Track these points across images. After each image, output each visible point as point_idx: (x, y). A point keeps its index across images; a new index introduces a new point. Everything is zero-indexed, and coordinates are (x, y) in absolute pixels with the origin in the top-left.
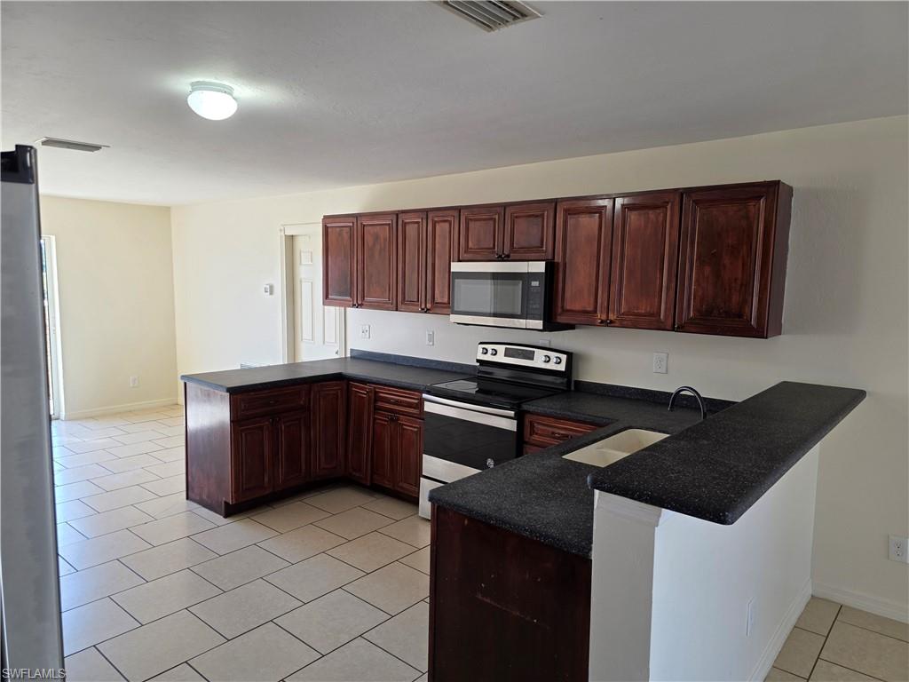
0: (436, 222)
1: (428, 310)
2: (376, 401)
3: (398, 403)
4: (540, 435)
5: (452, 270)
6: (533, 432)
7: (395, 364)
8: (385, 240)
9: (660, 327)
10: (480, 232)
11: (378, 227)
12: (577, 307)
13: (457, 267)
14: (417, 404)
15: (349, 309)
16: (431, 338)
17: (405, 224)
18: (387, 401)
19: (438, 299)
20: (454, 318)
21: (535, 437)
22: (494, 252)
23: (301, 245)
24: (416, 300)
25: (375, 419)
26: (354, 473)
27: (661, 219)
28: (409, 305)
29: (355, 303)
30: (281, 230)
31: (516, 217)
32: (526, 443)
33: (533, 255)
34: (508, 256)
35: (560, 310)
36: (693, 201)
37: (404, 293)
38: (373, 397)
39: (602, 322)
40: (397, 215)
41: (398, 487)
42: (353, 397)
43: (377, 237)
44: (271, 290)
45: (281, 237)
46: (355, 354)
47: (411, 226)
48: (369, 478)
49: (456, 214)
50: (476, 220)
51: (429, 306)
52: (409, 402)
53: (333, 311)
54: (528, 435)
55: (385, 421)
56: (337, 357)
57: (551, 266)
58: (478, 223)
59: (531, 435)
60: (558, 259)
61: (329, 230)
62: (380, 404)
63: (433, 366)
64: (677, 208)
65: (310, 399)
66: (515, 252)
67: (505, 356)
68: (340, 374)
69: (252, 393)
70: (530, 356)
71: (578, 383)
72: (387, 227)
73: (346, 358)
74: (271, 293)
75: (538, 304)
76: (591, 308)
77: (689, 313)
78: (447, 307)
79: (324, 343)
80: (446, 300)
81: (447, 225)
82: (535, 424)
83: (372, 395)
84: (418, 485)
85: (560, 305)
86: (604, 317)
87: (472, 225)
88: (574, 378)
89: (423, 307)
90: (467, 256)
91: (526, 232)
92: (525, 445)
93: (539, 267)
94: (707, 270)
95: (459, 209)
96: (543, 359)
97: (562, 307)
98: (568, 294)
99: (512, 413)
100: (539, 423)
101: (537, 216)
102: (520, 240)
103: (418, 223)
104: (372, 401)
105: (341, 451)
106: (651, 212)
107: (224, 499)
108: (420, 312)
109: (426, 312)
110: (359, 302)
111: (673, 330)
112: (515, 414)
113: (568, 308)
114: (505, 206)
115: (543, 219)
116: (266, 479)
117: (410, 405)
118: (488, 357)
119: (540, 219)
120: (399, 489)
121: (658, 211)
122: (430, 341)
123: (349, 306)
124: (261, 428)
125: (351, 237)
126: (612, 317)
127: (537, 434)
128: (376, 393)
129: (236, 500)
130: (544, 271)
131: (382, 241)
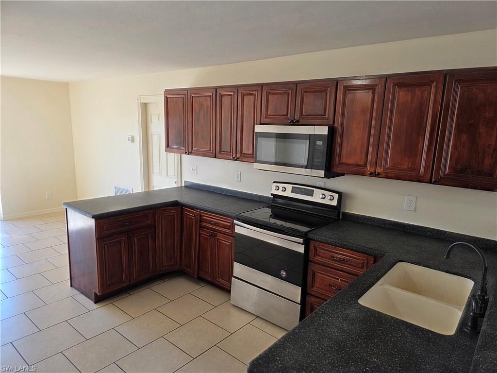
0: (244, 95)
1: (237, 158)
2: (201, 221)
3: (216, 224)
4: (321, 256)
5: (256, 131)
6: (316, 254)
7: (214, 193)
8: (207, 107)
9: (420, 180)
10: (276, 104)
11: (203, 98)
12: (351, 161)
13: (259, 129)
14: (230, 226)
15: (183, 155)
16: (239, 176)
17: (221, 96)
18: (210, 222)
19: (245, 151)
20: (256, 166)
21: (318, 258)
22: (287, 118)
23: (151, 109)
24: (229, 151)
25: (200, 234)
26: (186, 269)
27: (426, 94)
28: (224, 154)
29: (187, 151)
30: (138, 99)
31: (305, 92)
32: (311, 261)
33: (318, 122)
34: (298, 121)
35: (337, 163)
36: (456, 81)
37: (220, 146)
38: (199, 219)
39: (371, 174)
40: (216, 89)
41: (217, 281)
42: (185, 218)
43: (201, 105)
44: (133, 140)
45: (138, 103)
46: (187, 184)
47: (226, 97)
48: (196, 274)
49: (260, 89)
50: (274, 94)
51: (238, 155)
52: (224, 225)
53: (173, 157)
54: (312, 256)
55: (207, 236)
56: (176, 186)
57: (332, 130)
58: (276, 96)
59: (314, 256)
60: (338, 125)
61: (169, 100)
62: (204, 224)
63: (240, 195)
64: (441, 87)
65: (155, 220)
66: (303, 119)
67: (292, 192)
68: (176, 201)
69: (112, 218)
70: (311, 194)
71: (345, 214)
72: (209, 98)
73: (181, 187)
74: (133, 141)
75: (321, 159)
76: (362, 163)
77: (445, 171)
78: (251, 157)
79: (167, 175)
80: (251, 152)
81: (252, 97)
82: (318, 249)
83: (198, 218)
84: (230, 282)
85: (337, 159)
86: (372, 170)
87: (271, 97)
88: (342, 210)
89: (234, 156)
90: (266, 121)
91: (312, 104)
92: (309, 263)
93: (324, 131)
94: (464, 137)
95: (262, 86)
96: (321, 196)
97: (339, 161)
98: (344, 152)
99: (301, 240)
100: (321, 249)
101: (322, 92)
102: (308, 109)
103: (231, 95)
104: (198, 222)
105: (177, 254)
106: (417, 89)
107: (94, 291)
108: (232, 160)
109: (236, 160)
110: (190, 151)
111: (430, 182)
112: (304, 241)
113: (344, 161)
114: (297, 84)
115: (327, 94)
116: (124, 276)
117: (225, 227)
118: (280, 193)
119: (325, 94)
120: (217, 283)
121: (424, 88)
122: (238, 178)
123: (183, 153)
124: (120, 242)
125: (184, 105)
126: (378, 170)
127: (319, 256)
128: (201, 216)
129: (102, 293)
130: (327, 134)
131: (205, 108)
